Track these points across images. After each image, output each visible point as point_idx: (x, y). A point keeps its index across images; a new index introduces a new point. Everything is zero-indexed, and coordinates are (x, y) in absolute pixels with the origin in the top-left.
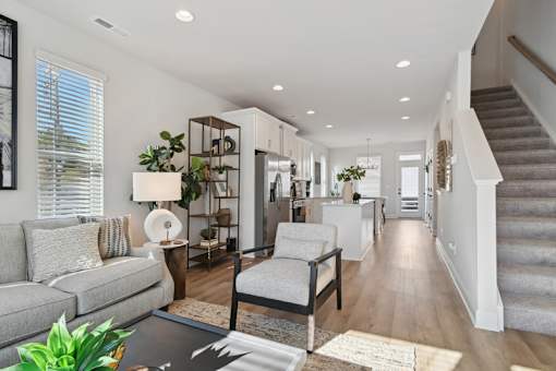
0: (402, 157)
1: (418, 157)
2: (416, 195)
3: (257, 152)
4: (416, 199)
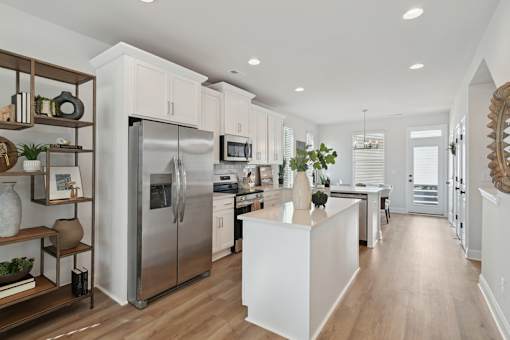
0: (415, 134)
1: (438, 133)
2: (435, 182)
3: (132, 120)
4: (435, 187)
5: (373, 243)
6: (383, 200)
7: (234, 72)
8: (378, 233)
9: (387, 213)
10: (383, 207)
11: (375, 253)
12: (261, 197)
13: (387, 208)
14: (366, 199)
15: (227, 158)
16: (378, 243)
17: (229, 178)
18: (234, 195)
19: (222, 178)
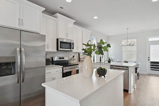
0: (151, 39)
5: (131, 91)
6: (136, 69)
7: (61, 7)
8: (134, 86)
9: (138, 75)
10: (136, 72)
11: (132, 96)
12: (77, 67)
13: (138, 73)
14: (128, 70)
15: (60, 49)
16: (134, 90)
17: (63, 58)
18: (62, 66)
19: (60, 58)
